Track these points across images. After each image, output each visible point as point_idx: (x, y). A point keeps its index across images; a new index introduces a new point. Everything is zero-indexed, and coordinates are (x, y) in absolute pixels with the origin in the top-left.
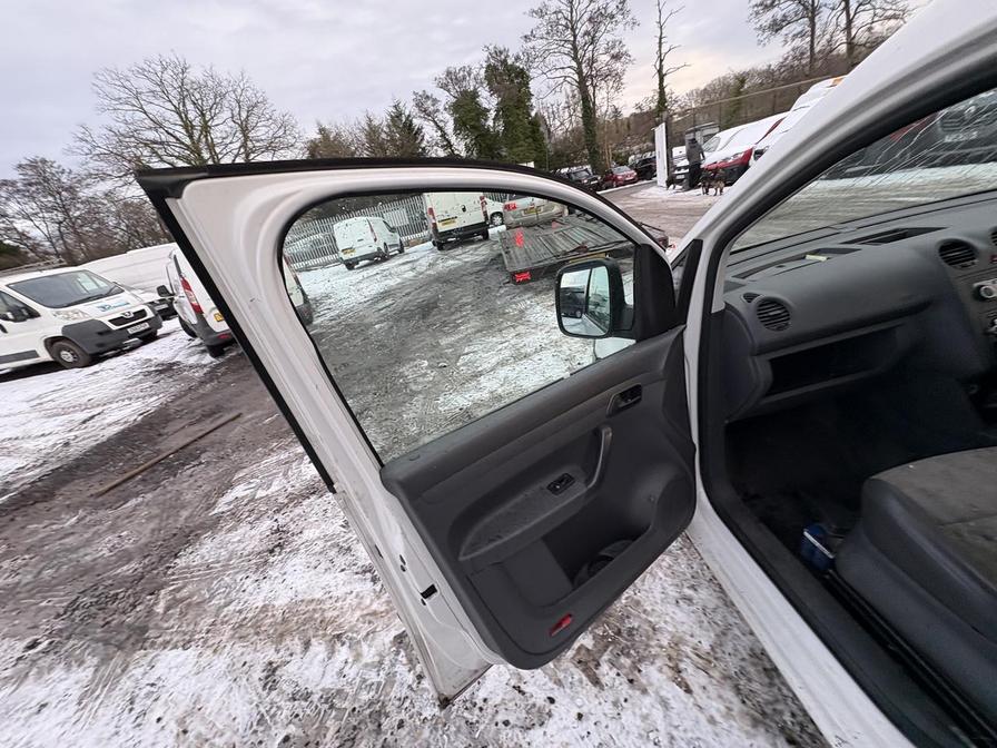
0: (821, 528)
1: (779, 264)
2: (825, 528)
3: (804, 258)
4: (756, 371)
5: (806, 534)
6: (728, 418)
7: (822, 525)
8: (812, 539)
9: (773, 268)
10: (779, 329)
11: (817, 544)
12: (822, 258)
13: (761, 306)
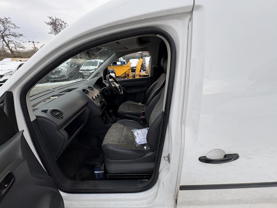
0: (97, 167)
1: (44, 101)
2: (98, 166)
3: (50, 98)
4: (62, 135)
5: (95, 172)
6: (56, 158)
7: (97, 166)
8: (97, 172)
9: (43, 102)
10: (62, 118)
11: (99, 172)
12: (57, 97)
13: (51, 113)
